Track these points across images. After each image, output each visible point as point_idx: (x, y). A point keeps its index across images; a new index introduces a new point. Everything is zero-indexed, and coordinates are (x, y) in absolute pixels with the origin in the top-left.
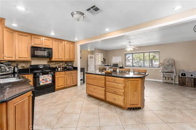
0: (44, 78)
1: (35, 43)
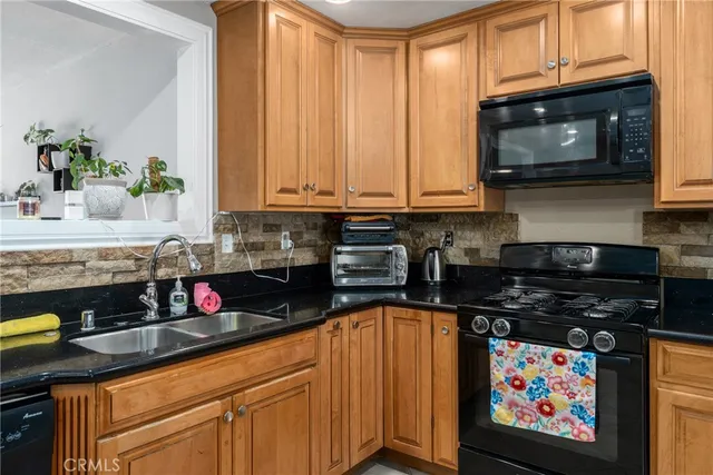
0: (520, 372)
1: (506, 75)
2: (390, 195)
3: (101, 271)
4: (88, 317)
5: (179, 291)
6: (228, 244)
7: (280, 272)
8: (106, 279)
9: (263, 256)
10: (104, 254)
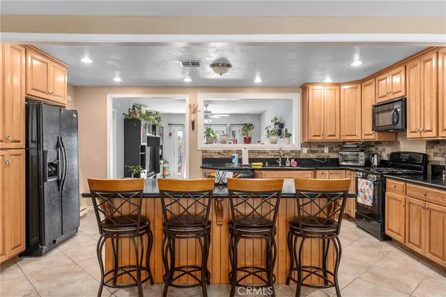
0: (361, 188)
2: (355, 135)
3: (271, 155)
4: (267, 164)
5: (288, 161)
6: (305, 150)
7: (323, 159)
8: (273, 157)
9: (317, 154)
10: (272, 151)
